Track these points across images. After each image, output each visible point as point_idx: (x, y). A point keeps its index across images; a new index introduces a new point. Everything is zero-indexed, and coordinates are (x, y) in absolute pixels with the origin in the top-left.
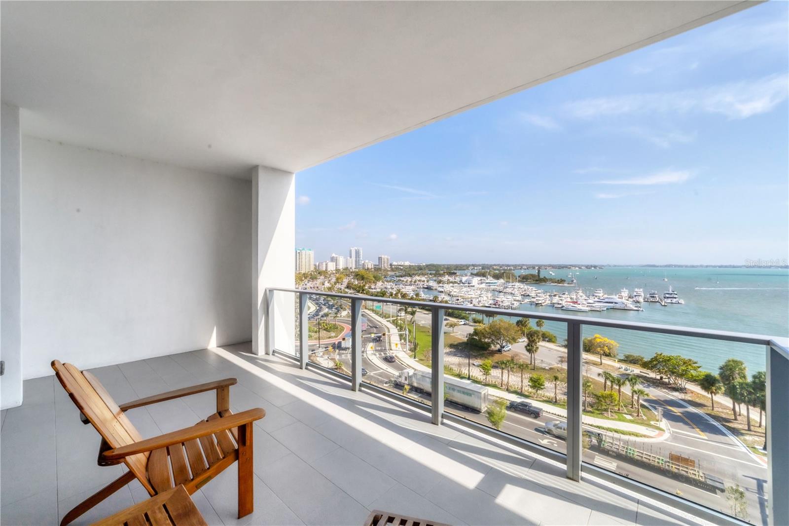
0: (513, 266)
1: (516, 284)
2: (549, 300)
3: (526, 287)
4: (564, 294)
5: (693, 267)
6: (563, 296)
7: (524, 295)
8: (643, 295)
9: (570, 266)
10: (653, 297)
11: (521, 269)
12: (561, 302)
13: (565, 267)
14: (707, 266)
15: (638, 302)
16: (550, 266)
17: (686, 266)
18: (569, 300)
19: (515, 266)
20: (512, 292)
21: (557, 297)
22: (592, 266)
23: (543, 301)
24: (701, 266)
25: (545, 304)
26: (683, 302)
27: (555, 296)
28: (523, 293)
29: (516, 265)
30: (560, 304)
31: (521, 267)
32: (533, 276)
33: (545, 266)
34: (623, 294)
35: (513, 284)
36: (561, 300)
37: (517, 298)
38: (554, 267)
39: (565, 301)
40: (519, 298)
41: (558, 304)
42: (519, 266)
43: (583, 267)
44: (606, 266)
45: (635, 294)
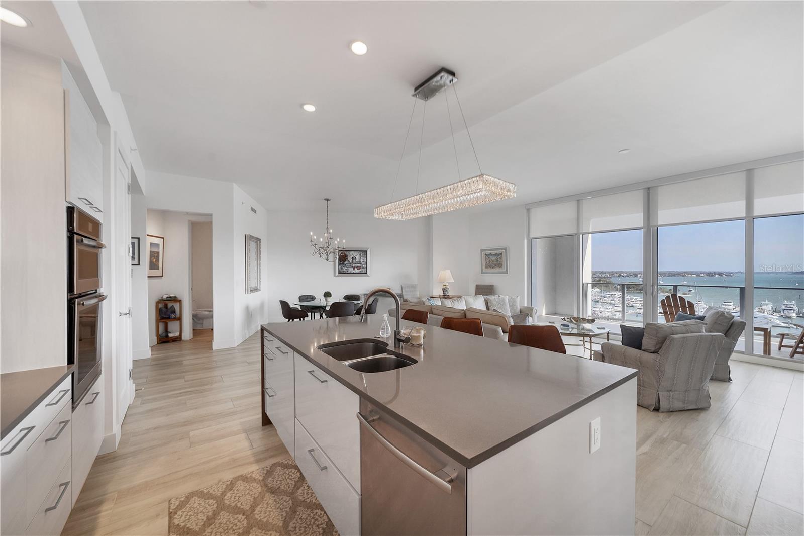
0: (608, 273)
1: (615, 293)
8: (796, 308)
9: (685, 273)
11: (619, 276)
13: (677, 274)
15: (789, 318)
19: (612, 274)
22: (715, 273)
29: (612, 272)
31: (620, 275)
34: (764, 307)
35: (612, 293)
43: (702, 275)
44: (736, 273)
45: (784, 307)
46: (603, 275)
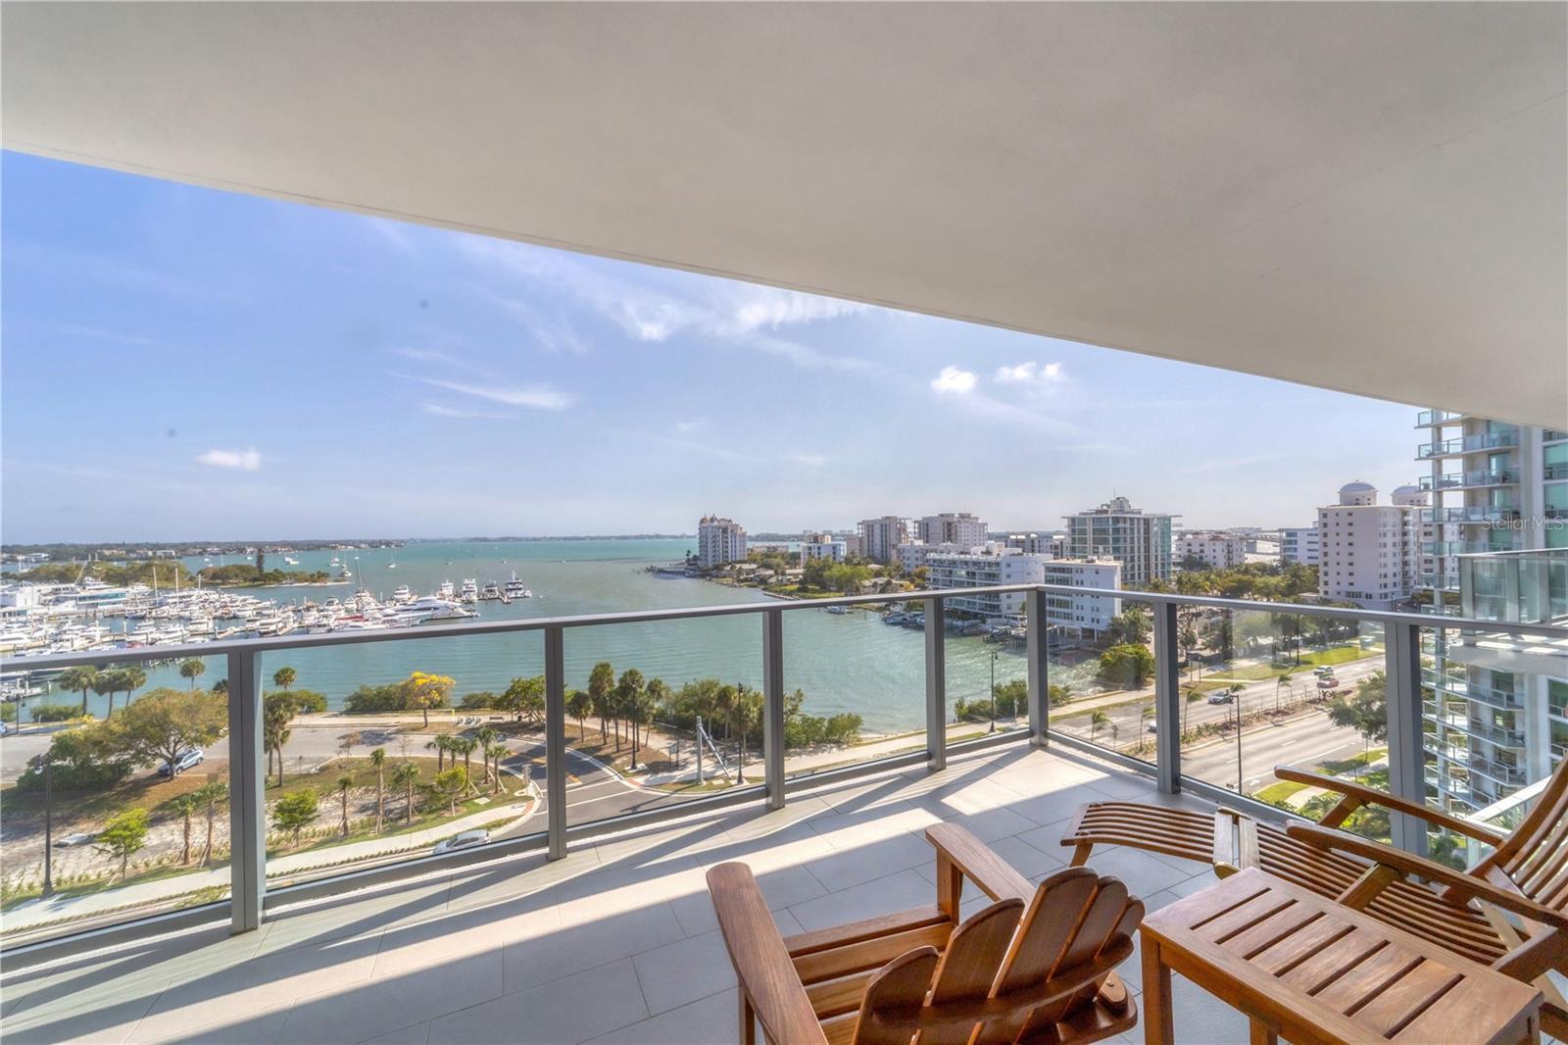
0: (172, 546)
1: (191, 593)
2: (294, 621)
3: (226, 598)
4: (331, 603)
5: (535, 539)
6: (331, 608)
7: (221, 618)
8: (476, 589)
9: (335, 542)
10: (491, 591)
11: (201, 554)
12: (325, 622)
13: (324, 546)
14: (551, 539)
15: (470, 602)
16: (285, 544)
17: (527, 539)
18: (343, 614)
19: (183, 549)
20: (182, 614)
21: (314, 612)
22: (381, 543)
23: (280, 625)
24: (545, 538)
25: (285, 630)
26: (530, 595)
27: (308, 609)
28: (219, 614)
29: (184, 544)
30: (324, 626)
31: (203, 549)
32: (244, 569)
33: (271, 544)
34: (445, 591)
35: (185, 593)
36: (326, 617)
37: (203, 628)
38: (295, 546)
39: (334, 617)
40: (208, 626)
41: (319, 626)
42: (194, 545)
43: (363, 546)
45: (464, 588)
46: (160, 553)
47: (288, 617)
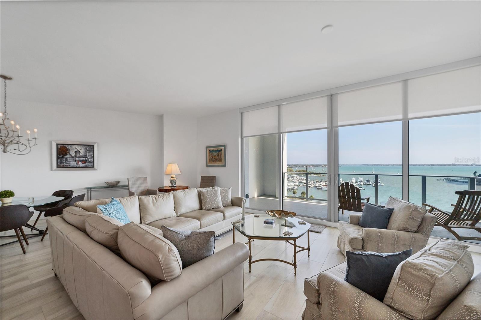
0: (291, 165)
1: (294, 176)
2: (314, 185)
3: (300, 178)
4: (321, 181)
5: (387, 165)
6: (321, 182)
7: (299, 182)
8: (363, 181)
10: (368, 182)
12: (320, 186)
14: (394, 165)
16: (312, 165)
17: (384, 165)
18: (324, 184)
20: (293, 180)
21: (318, 183)
23: (311, 185)
24: (391, 165)
25: (311, 187)
26: (383, 185)
27: (317, 182)
28: (299, 181)
29: (293, 165)
30: (320, 187)
31: (296, 166)
32: (304, 171)
33: (309, 165)
35: (293, 176)
36: (320, 184)
37: (296, 184)
38: (314, 166)
39: (322, 185)
40: (297, 184)
41: (319, 187)
42: (295, 165)
44: (342, 165)
45: (359, 180)
46: (289, 167)
47: (312, 184)
